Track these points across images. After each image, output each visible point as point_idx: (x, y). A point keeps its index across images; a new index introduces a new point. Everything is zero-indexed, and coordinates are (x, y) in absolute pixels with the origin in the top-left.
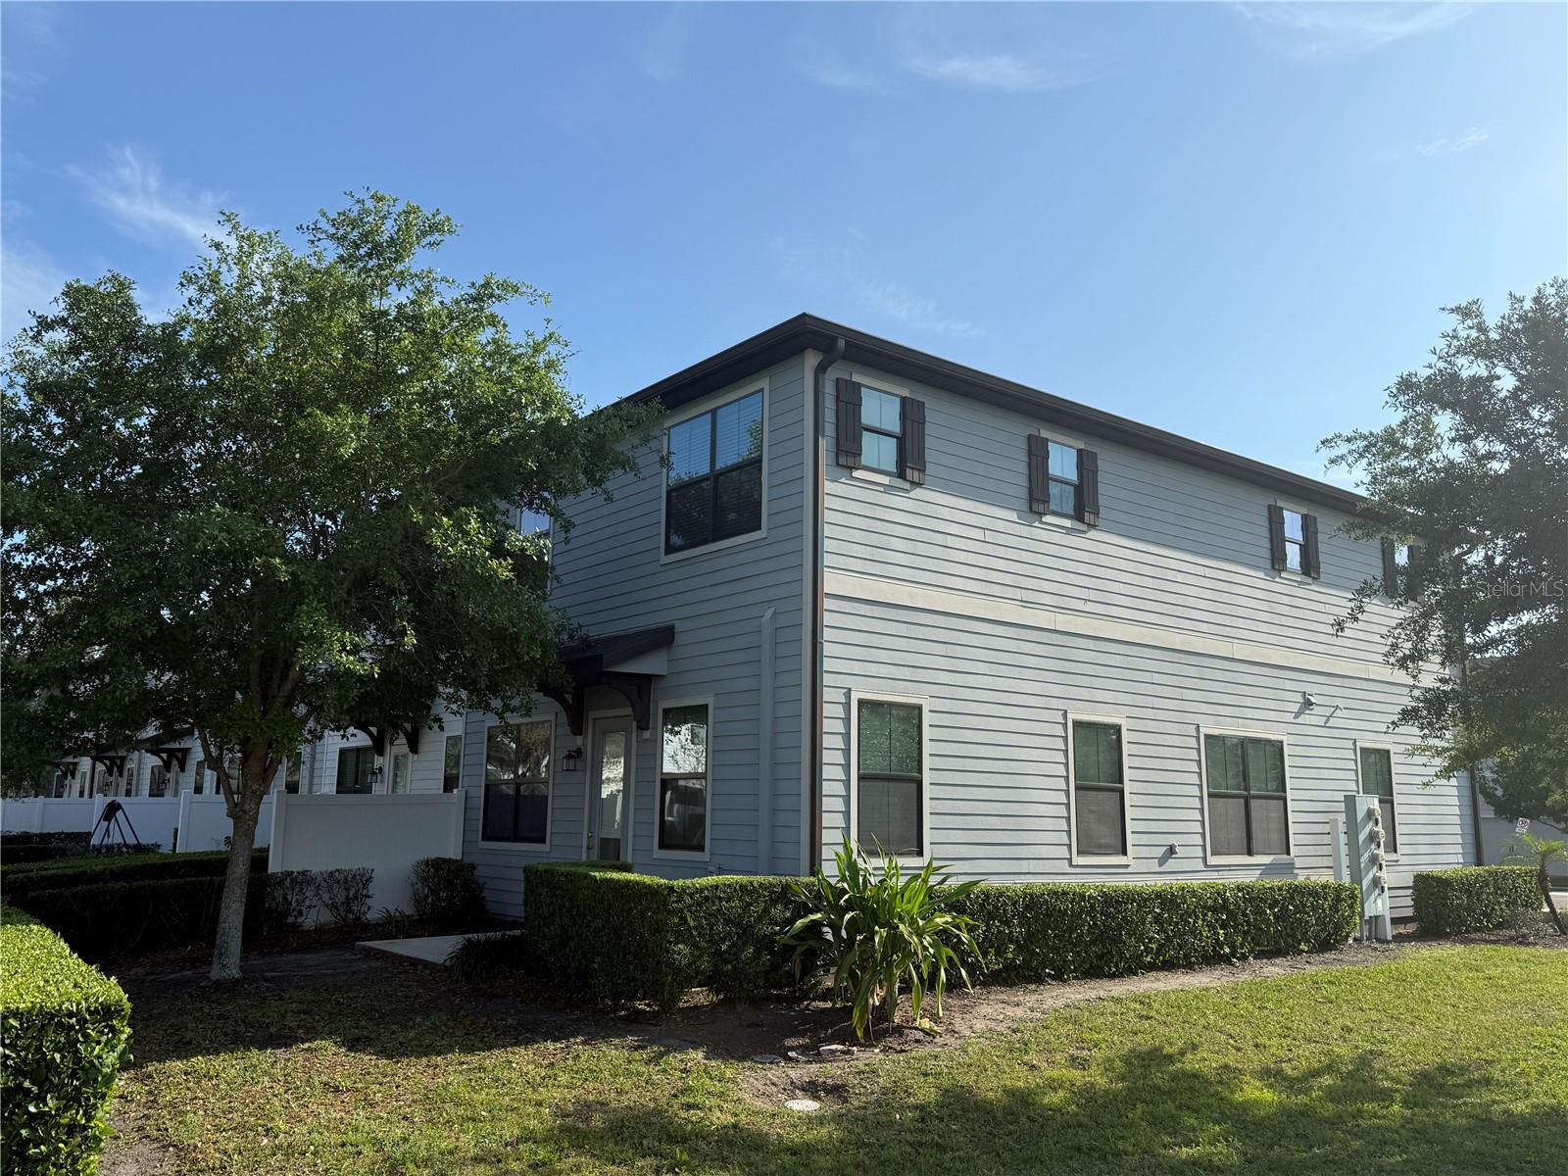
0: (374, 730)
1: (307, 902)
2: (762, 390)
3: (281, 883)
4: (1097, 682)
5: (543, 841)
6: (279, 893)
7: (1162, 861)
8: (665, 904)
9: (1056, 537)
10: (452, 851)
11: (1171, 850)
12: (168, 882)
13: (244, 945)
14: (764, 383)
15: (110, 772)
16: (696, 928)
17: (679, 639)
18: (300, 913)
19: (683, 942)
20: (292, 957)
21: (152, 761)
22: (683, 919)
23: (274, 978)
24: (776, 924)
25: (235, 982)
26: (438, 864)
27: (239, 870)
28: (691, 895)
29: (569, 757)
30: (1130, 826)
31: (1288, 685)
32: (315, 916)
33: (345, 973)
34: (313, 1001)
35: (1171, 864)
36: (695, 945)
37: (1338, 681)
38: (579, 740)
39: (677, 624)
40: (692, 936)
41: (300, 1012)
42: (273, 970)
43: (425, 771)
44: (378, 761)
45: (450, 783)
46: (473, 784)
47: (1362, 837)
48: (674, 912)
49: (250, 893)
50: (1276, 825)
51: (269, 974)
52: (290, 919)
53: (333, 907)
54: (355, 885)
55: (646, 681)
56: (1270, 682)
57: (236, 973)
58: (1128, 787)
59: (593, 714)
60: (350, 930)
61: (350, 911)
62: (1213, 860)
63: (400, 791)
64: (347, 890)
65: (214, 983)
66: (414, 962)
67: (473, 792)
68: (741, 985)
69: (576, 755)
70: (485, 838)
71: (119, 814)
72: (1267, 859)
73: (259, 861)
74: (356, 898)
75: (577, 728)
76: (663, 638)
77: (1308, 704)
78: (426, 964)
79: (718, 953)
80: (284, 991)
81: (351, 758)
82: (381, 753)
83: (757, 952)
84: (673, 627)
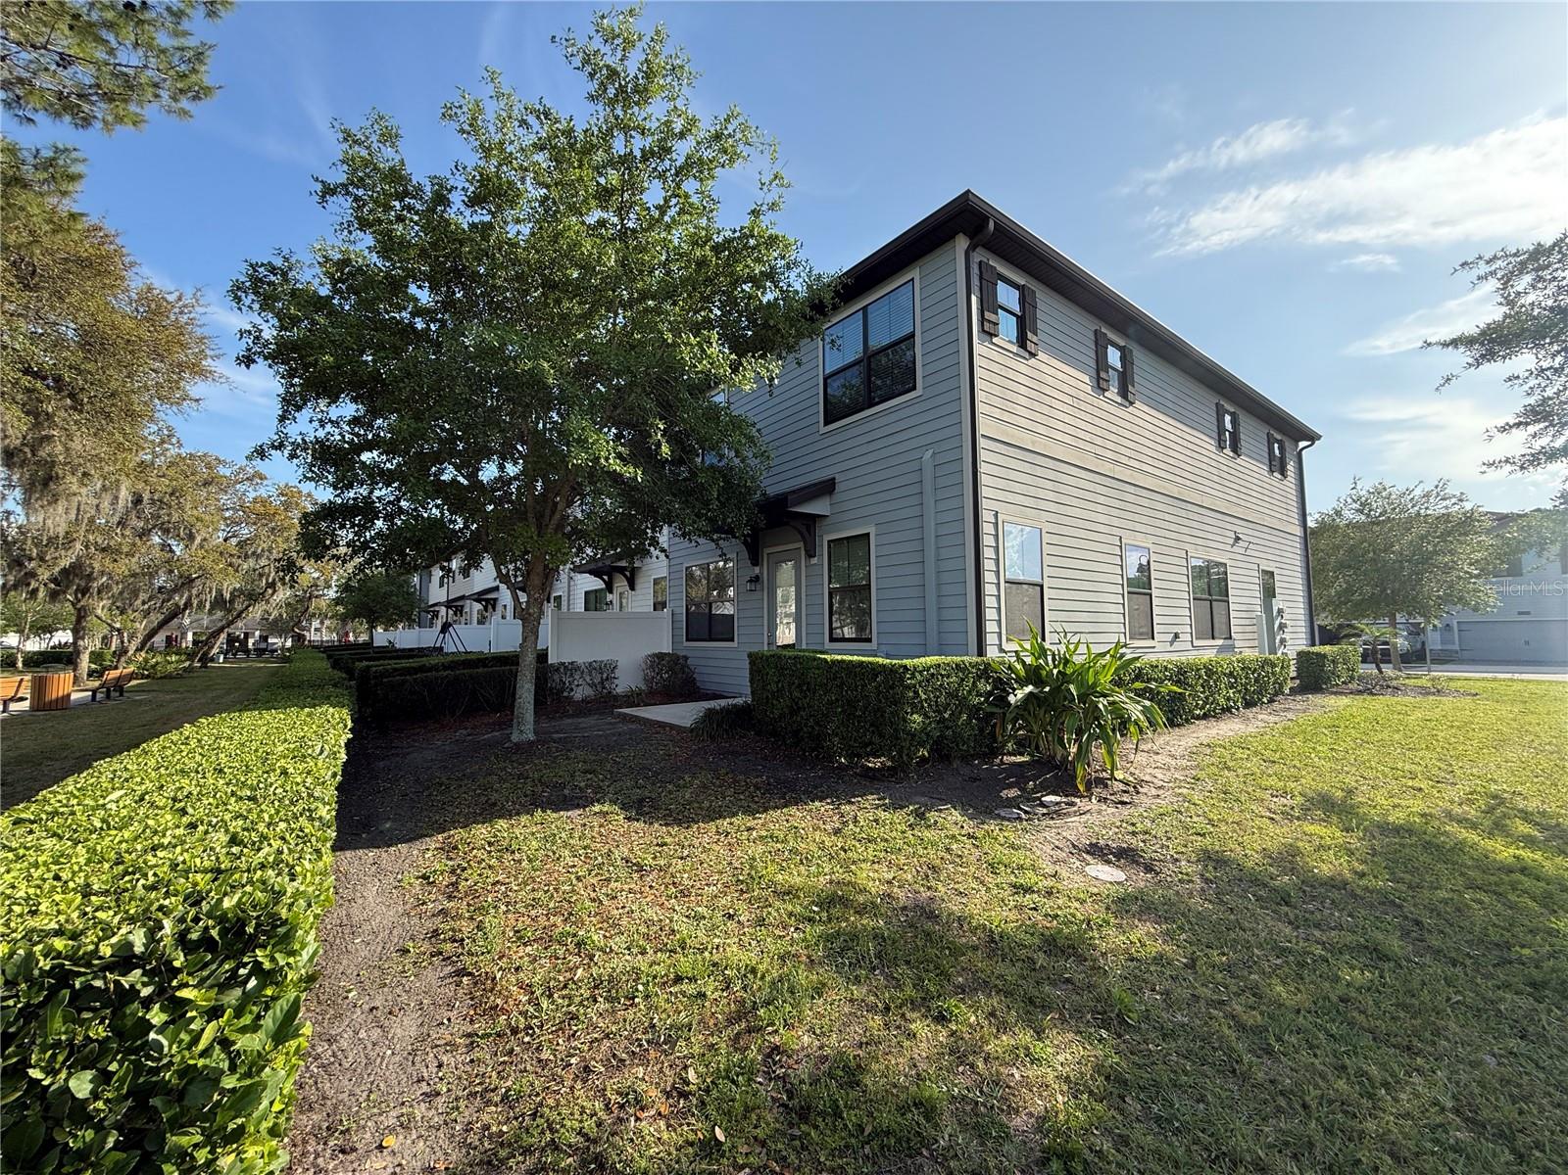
0: (605, 577)
1: (576, 683)
2: (913, 279)
3: (557, 670)
4: (1137, 517)
5: (732, 640)
6: (556, 677)
7: (1172, 643)
8: (902, 679)
9: (1112, 409)
10: (667, 648)
11: (1176, 636)
12: (480, 670)
13: (535, 713)
14: (914, 273)
15: (456, 614)
16: (926, 700)
17: (839, 488)
18: (572, 690)
19: (917, 713)
20: (570, 721)
21: (477, 606)
22: (916, 693)
23: (560, 738)
24: (981, 696)
25: (531, 743)
26: (660, 656)
27: (529, 659)
28: (921, 672)
29: (751, 581)
30: (1156, 620)
31: (1229, 526)
32: (581, 692)
33: (614, 735)
34: (594, 761)
35: (1177, 646)
36: (926, 716)
37: (1251, 525)
38: (757, 570)
39: (837, 476)
40: (923, 707)
41: (586, 772)
42: (557, 732)
43: (641, 600)
44: (609, 597)
45: (659, 606)
46: (678, 605)
47: (1276, 626)
48: (908, 687)
49: (537, 678)
50: (1224, 620)
51: (555, 736)
52: (565, 694)
53: (592, 685)
54: (604, 671)
55: (813, 519)
56: (1220, 524)
57: (531, 737)
58: (1155, 592)
59: (767, 551)
60: (606, 701)
61: (604, 688)
62: (1196, 643)
63: (625, 610)
64: (602, 673)
65: (515, 744)
66: (662, 725)
67: (677, 611)
68: (957, 745)
69: (756, 580)
70: (687, 640)
71: (451, 629)
72: (1220, 642)
73: (542, 656)
74: (607, 679)
75: (755, 560)
76: (827, 487)
77: (1238, 539)
78: (672, 727)
79: (942, 721)
80: (569, 750)
81: (592, 597)
82: (611, 592)
83: (970, 718)
84: (834, 479)
